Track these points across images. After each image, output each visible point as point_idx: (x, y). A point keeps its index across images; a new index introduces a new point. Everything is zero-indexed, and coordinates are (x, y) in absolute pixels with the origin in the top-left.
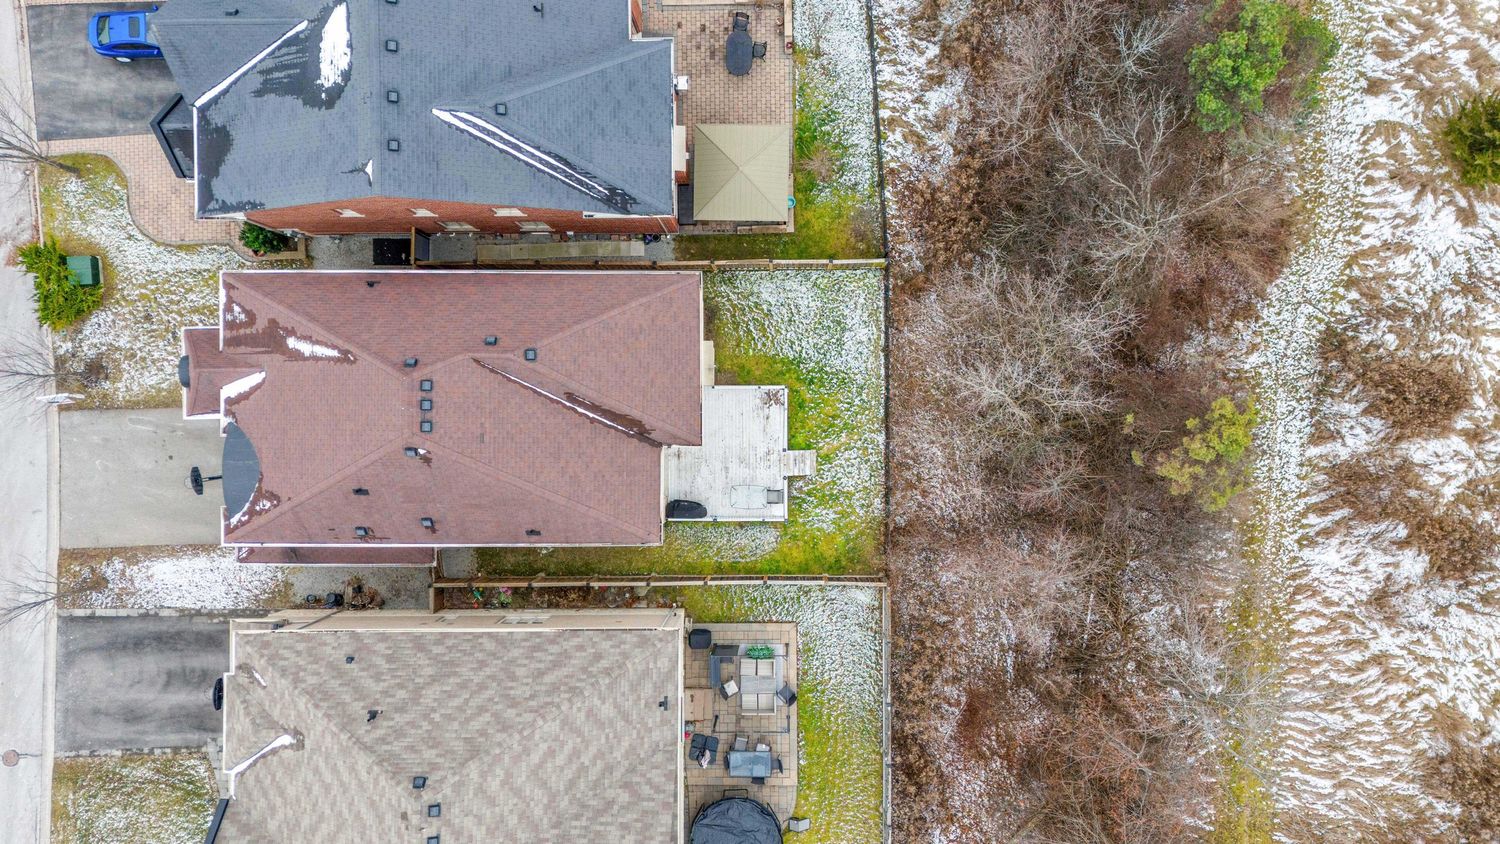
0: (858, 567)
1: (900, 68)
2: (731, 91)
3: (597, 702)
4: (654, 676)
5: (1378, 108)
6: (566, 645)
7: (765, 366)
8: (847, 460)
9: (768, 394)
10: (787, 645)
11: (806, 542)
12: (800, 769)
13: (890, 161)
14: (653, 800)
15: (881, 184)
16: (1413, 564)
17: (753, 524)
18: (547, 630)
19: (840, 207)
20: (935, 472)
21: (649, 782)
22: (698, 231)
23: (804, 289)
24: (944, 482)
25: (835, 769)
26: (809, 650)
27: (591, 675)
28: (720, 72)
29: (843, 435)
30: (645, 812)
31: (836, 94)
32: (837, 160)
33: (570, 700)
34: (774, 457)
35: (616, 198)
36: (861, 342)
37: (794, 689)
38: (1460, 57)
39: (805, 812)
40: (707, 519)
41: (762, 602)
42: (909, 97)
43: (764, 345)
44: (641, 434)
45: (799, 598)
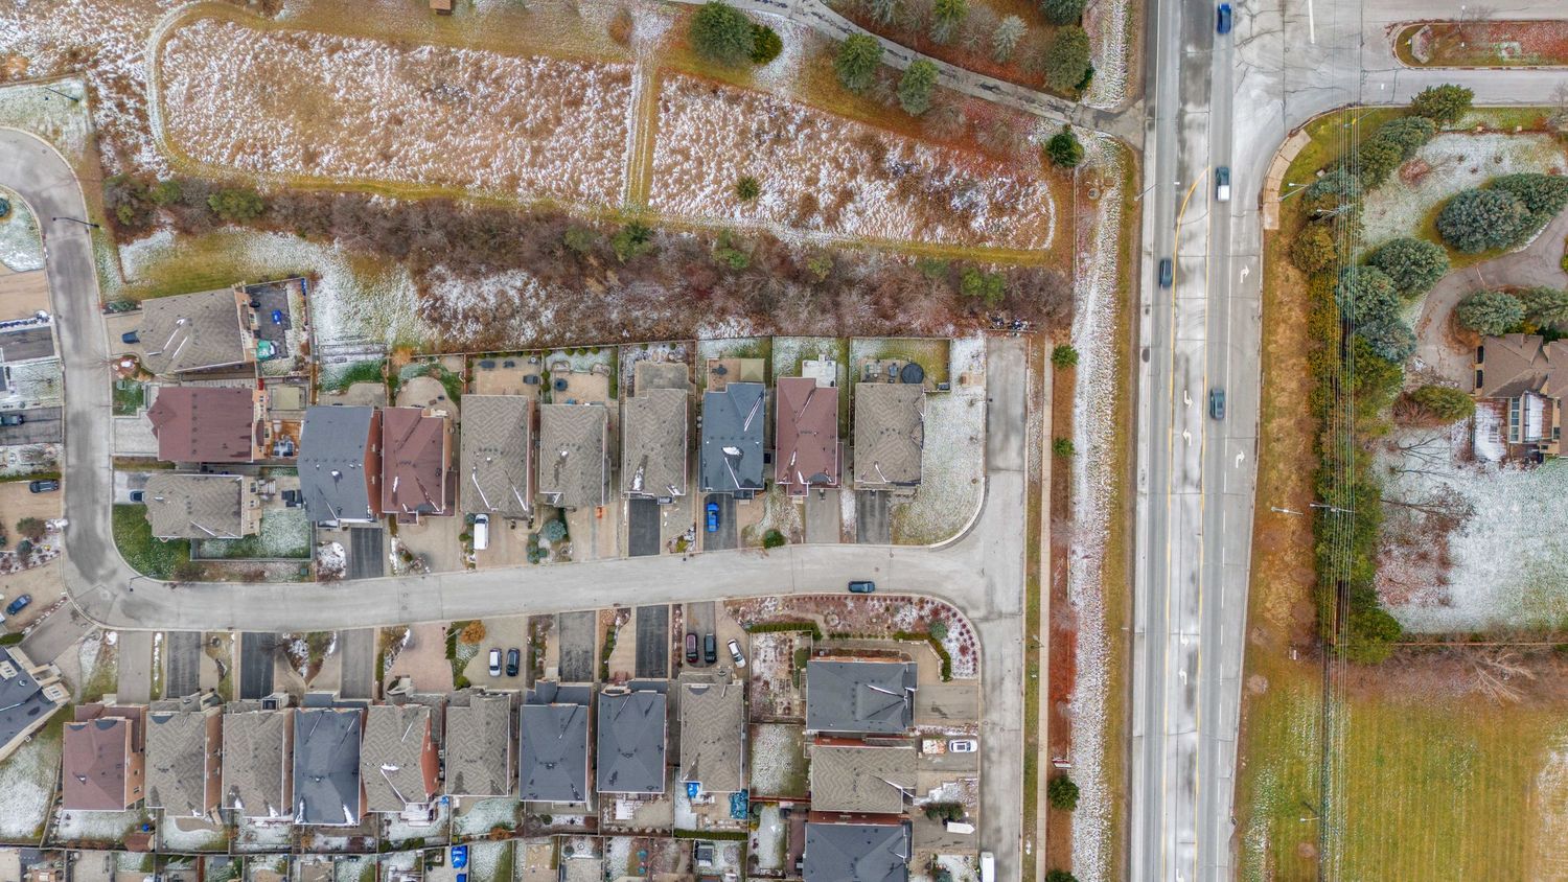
0: (847, 344)
1: (725, 332)
2: (731, 373)
4: (870, 389)
5: (737, 214)
7: (798, 365)
8: (821, 346)
9: (805, 364)
10: (866, 362)
11: (841, 357)
12: (896, 359)
13: (748, 334)
15: (754, 337)
16: (850, 206)
17: (836, 370)
19: (759, 347)
22: (766, 380)
23: (780, 356)
24: (827, 324)
25: (896, 351)
28: (725, 376)
29: (815, 347)
31: (731, 348)
32: (748, 348)
34: (820, 364)
36: (792, 342)
37: (877, 360)
38: (725, 194)
39: (906, 358)
40: (835, 380)
41: (855, 366)
42: (732, 330)
43: (793, 365)
44: (814, 391)
45: (854, 359)
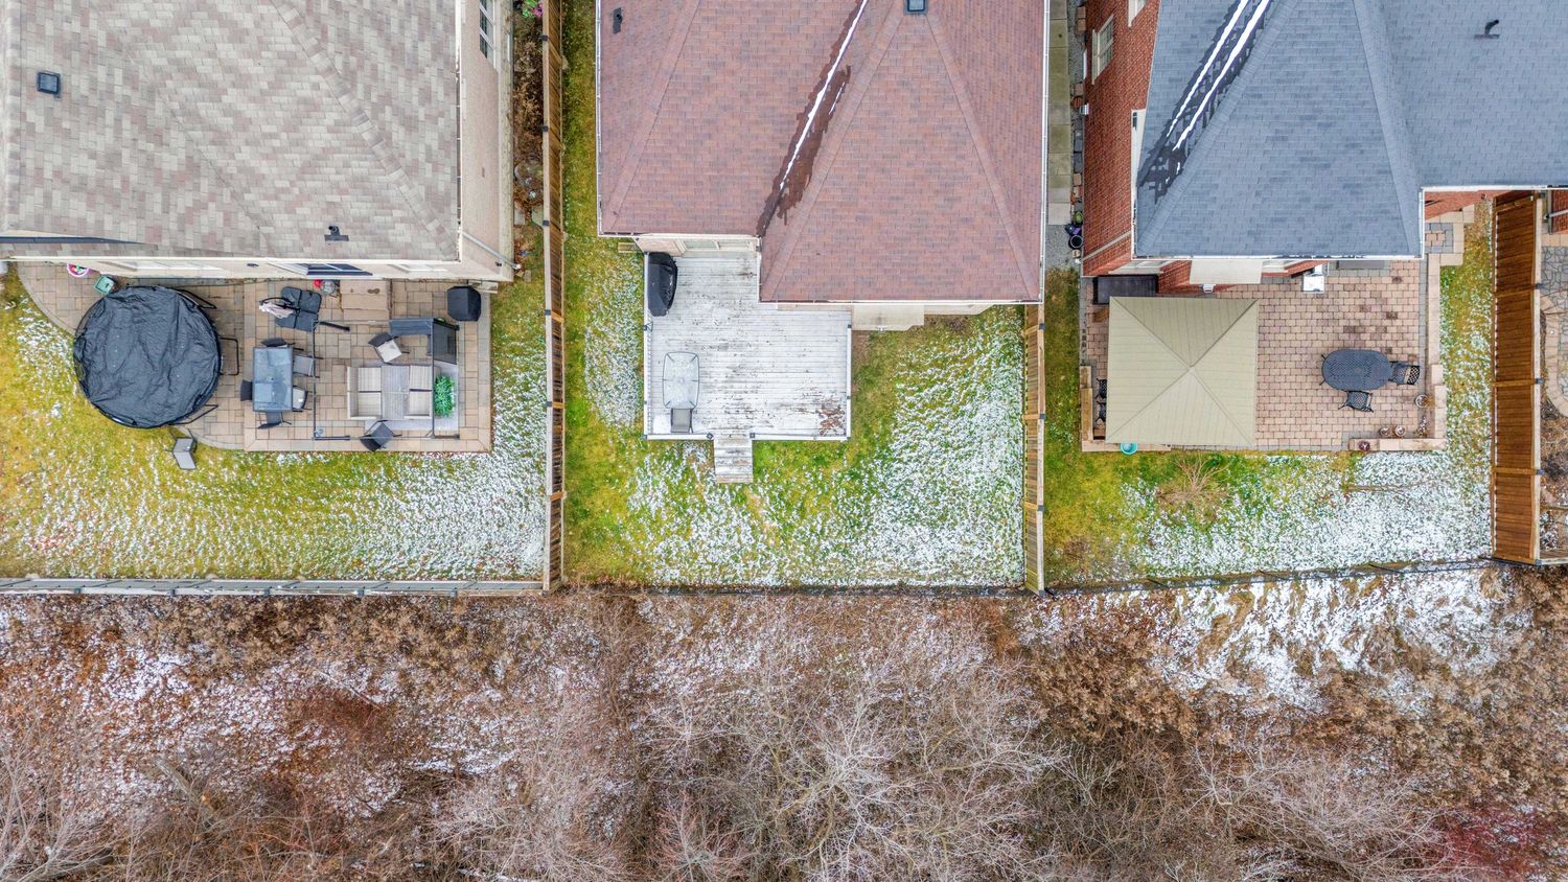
0: (576, 545)
1: (1324, 612)
2: (1297, 358)
3: (331, 118)
4: (379, 219)
6: (431, 73)
7: (879, 407)
8: (737, 529)
9: (838, 411)
10: (457, 437)
11: (614, 466)
12: (269, 455)
13: (1186, 596)
14: (166, 211)
15: (1152, 584)
17: (641, 385)
18: (458, 43)
19: (1117, 520)
20: (719, 659)
21: (200, 206)
22: (1086, 306)
23: (994, 466)
24: (704, 672)
25: (271, 508)
26: (450, 471)
27: (378, 109)
28: (1325, 340)
29: (775, 524)
30: (142, 197)
31: (1288, 516)
32: (1189, 516)
33: (331, 70)
34: (742, 420)
35: (1166, 162)
36: (913, 552)
37: (390, 447)
39: (205, 463)
40: (647, 317)
41: (523, 399)
42: (1281, 624)
43: (912, 405)
44: (779, 202)
45: (529, 455)
